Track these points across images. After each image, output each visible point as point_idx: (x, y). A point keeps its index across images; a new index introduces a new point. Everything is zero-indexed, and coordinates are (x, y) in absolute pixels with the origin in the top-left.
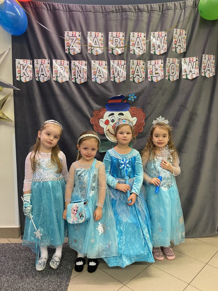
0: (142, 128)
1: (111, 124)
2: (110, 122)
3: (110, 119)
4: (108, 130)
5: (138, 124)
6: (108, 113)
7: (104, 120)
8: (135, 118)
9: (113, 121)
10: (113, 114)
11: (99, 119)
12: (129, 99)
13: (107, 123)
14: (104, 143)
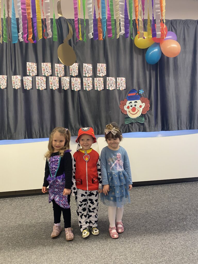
0: (148, 109)
1: (131, 108)
2: (130, 107)
3: (130, 105)
4: (129, 112)
5: (146, 106)
6: (129, 102)
7: (126, 106)
8: (144, 104)
9: (131, 106)
10: (131, 102)
11: (124, 105)
12: (140, 93)
13: (128, 107)
14: (128, 119)
